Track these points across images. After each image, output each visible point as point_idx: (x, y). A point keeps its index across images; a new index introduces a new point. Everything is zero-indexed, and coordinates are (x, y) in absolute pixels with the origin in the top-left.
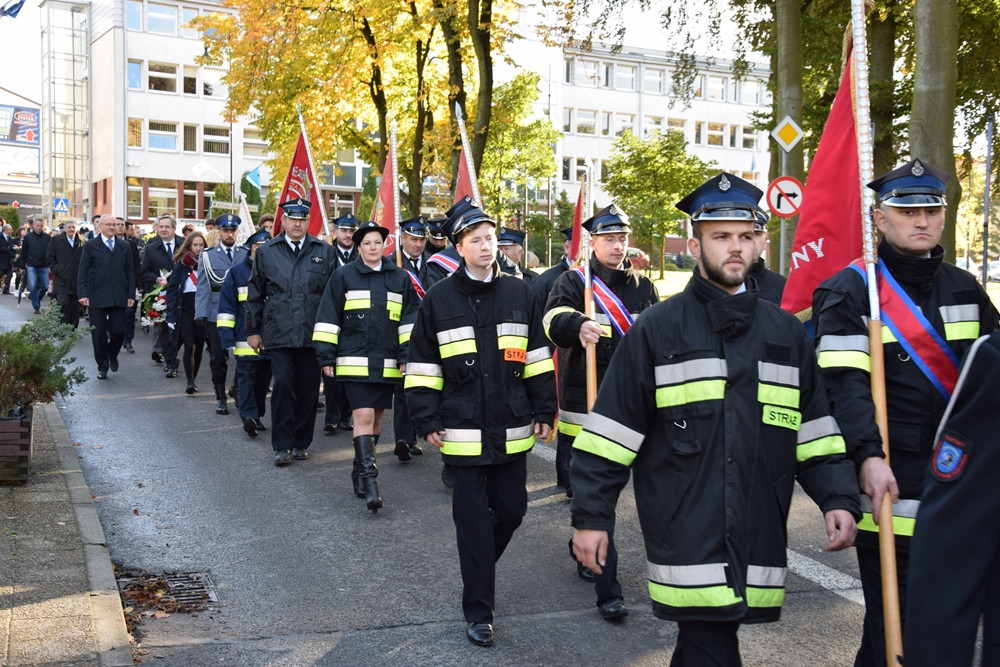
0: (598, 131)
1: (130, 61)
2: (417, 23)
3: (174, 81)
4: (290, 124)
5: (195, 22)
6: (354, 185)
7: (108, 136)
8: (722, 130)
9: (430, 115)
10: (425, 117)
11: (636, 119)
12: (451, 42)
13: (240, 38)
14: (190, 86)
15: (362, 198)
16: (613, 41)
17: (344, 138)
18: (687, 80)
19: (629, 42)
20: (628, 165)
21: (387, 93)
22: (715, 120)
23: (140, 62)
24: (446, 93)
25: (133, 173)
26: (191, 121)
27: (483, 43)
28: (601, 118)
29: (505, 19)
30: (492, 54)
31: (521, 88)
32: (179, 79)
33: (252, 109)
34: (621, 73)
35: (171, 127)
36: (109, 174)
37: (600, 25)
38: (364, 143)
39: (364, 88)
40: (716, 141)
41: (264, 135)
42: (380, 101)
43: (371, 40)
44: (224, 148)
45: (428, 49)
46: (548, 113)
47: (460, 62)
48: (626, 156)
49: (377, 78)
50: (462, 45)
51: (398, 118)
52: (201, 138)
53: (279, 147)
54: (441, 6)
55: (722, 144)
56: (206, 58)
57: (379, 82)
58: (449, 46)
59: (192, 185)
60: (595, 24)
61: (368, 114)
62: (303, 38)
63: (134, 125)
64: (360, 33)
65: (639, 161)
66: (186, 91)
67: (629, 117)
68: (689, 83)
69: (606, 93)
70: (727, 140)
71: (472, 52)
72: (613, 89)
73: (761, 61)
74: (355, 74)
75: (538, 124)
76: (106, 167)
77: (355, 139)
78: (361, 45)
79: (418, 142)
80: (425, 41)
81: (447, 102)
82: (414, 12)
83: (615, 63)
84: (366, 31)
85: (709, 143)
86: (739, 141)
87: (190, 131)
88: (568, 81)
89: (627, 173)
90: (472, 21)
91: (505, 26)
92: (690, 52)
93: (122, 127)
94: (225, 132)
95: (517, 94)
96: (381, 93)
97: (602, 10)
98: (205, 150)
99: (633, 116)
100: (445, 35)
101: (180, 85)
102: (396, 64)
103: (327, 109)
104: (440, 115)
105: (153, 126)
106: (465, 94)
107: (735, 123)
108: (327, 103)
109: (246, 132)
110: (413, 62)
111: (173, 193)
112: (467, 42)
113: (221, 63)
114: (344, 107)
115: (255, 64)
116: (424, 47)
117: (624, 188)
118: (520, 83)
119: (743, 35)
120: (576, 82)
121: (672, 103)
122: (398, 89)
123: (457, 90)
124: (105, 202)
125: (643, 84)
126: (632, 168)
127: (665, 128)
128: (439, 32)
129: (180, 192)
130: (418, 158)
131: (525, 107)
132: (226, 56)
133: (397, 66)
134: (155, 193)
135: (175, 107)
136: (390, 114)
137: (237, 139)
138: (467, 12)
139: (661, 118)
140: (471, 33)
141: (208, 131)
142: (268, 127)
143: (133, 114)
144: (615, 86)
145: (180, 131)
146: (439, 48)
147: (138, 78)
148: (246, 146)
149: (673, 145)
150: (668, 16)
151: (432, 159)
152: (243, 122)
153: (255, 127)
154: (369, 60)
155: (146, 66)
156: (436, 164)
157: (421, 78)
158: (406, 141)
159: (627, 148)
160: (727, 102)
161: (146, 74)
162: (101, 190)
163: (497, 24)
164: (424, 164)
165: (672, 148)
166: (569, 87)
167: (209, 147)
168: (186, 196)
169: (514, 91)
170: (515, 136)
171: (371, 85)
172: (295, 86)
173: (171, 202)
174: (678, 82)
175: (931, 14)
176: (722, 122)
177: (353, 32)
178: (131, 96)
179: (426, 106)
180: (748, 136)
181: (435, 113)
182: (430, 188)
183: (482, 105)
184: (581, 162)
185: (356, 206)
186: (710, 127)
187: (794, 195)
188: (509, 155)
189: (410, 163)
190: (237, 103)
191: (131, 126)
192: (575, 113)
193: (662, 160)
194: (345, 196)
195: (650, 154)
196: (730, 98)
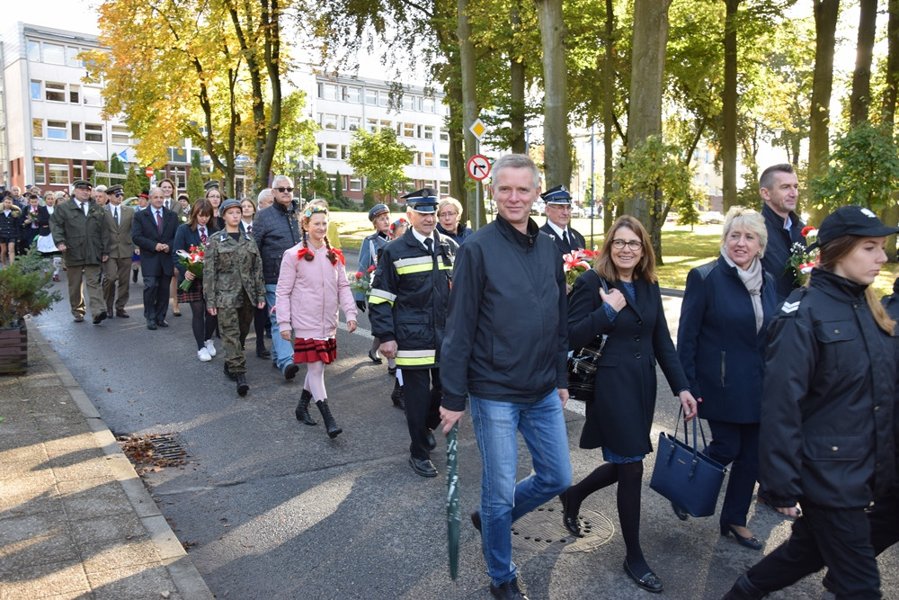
0: (339, 128)
1: (33, 81)
2: (228, 59)
3: (63, 94)
4: (147, 122)
5: (80, 55)
6: (186, 161)
7: (19, 131)
8: (413, 128)
9: (238, 116)
10: (236, 118)
11: (362, 120)
12: (254, 70)
13: (112, 66)
14: (74, 97)
15: (192, 169)
16: (352, 73)
17: (184, 131)
18: (398, 96)
19: (361, 74)
20: (362, 148)
21: (211, 102)
22: (407, 122)
23: (39, 82)
24: (252, 102)
25: (38, 155)
26: (76, 120)
27: (274, 72)
28: (340, 119)
29: (288, 56)
30: (280, 77)
31: (295, 99)
32: (67, 93)
33: (122, 114)
34: (352, 92)
35: (62, 124)
36: (21, 155)
37: (344, 62)
38: (197, 135)
39: (195, 99)
40: (407, 134)
41: (128, 129)
42: (207, 108)
43: (199, 69)
44: (98, 138)
45: (236, 75)
46: (311, 116)
47: (260, 83)
48: (361, 143)
49: (204, 93)
50: (260, 72)
51: (217, 119)
52: (83, 131)
53: (140, 136)
54: (246, 48)
55: (413, 136)
56: (86, 79)
57: (205, 96)
58: (252, 73)
59: (78, 162)
60: (340, 61)
61: (200, 116)
62: (154, 67)
63: (37, 123)
64: (191, 64)
65: (368, 145)
66: (72, 101)
67: (357, 119)
68: (399, 98)
69: (343, 104)
70: (416, 134)
71: (268, 77)
72: (347, 102)
73: (439, 87)
74: (190, 90)
75: (307, 121)
76: (19, 150)
77: (191, 131)
78: (194, 72)
79: (232, 134)
80: (234, 70)
82: (226, 52)
83: (348, 86)
84: (197, 63)
86: (423, 135)
87: (75, 127)
88: (319, 96)
89: (362, 153)
90: (267, 57)
91: (288, 60)
92: (398, 81)
93: (29, 125)
94: (99, 127)
95: (294, 101)
96: (207, 102)
97: (345, 53)
98: (87, 139)
99: (360, 118)
100: (249, 66)
101: (68, 97)
102: (217, 85)
103: (172, 112)
104: (245, 117)
105: (50, 123)
106: (263, 103)
107: (420, 124)
109: (113, 127)
110: (227, 83)
111: (66, 167)
112: (264, 70)
113: (99, 82)
114: (182, 110)
115: (122, 83)
116: (234, 74)
117: (360, 162)
118: (294, 97)
119: (429, 71)
120: (325, 97)
121: (389, 111)
122: (217, 101)
123: (258, 101)
124: (19, 173)
125: (365, 99)
126: (364, 150)
127: (379, 127)
128: (244, 64)
129: (71, 167)
130: (232, 143)
131: (298, 111)
132: (102, 77)
133: (216, 85)
134: (55, 167)
135: (63, 111)
136: (213, 116)
137: (107, 132)
138: (263, 51)
139: (376, 120)
140: (267, 65)
141: (88, 127)
142: (133, 126)
143: (37, 116)
144: (348, 100)
145: (69, 127)
146: (244, 73)
147: (39, 92)
148: (114, 136)
149: (389, 137)
150: (384, 58)
151: (241, 145)
152: (117, 119)
153: (124, 125)
154: (199, 82)
155: (44, 84)
156: (244, 147)
157: (232, 93)
159: (361, 138)
160: (415, 111)
161: (44, 90)
162: (15, 166)
163: (283, 60)
164: (236, 147)
165: (388, 138)
166: (320, 101)
167: (89, 137)
168: (75, 169)
169: (290, 102)
170: (292, 129)
171: (200, 97)
172: (150, 97)
173: (64, 173)
174: (392, 97)
175: (552, 62)
176: (412, 122)
177: (187, 64)
178: (34, 104)
179: (236, 111)
180: (428, 131)
181: (241, 116)
182: (242, 163)
183: (275, 110)
184: (328, 146)
185: (188, 174)
186: (406, 126)
187: (484, 167)
188: (289, 142)
189: (227, 147)
190: (110, 109)
191: (35, 124)
192: (324, 116)
193: (382, 145)
194: (181, 168)
195: (374, 142)
196: (417, 110)
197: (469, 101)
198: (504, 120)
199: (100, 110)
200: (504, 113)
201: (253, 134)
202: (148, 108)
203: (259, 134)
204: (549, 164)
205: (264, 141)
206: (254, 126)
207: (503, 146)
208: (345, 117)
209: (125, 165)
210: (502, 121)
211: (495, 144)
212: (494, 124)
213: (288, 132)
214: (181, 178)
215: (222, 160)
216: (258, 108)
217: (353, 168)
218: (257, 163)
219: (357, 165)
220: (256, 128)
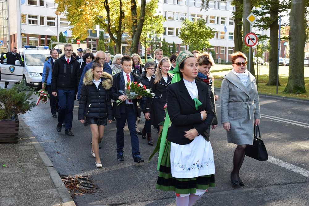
3: (36, 1)
6: (96, 36)
7: (15, 20)
8: (214, 18)
10: (122, 13)
11: (187, 15)
14: (42, 3)
15: (99, 41)
17: (96, 21)
18: (207, 1)
20: (187, 30)
21: (110, 6)
22: (212, 15)
24: (130, 6)
25: (23, 32)
26: (43, 15)
28: (176, 14)
31: (153, 4)
32: (38, 1)
33: (65, 12)
35: (36, 17)
36: (16, 32)
38: (102, 23)
39: (102, 4)
40: (212, 22)
41: (69, 20)
42: (108, 9)
44: (52, 24)
46: (161, 13)
48: (186, 27)
51: (113, 14)
52: (46, 21)
53: (74, 24)
55: (214, 23)
57: (107, 2)
59: (43, 36)
61: (104, 13)
63: (23, 16)
65: (190, 28)
66: (40, 5)
67: (185, 14)
68: (207, 3)
69: (177, 6)
70: (216, 22)
72: (179, 5)
75: (158, 16)
76: (14, 31)
77: (99, 21)
79: (120, 23)
81: (130, 9)
85: (210, 23)
86: (220, 22)
87: (42, 18)
88: (165, 2)
89: (187, 32)
93: (20, 17)
94: (54, 19)
95: (152, 6)
96: (108, 6)
98: (47, 25)
99: (186, 14)
101: (38, 3)
103: (90, 11)
104: (127, 13)
105: (30, 16)
106: (136, 6)
107: (218, 16)
108: (91, 9)
109: (61, 19)
111: (37, 39)
114: (96, 10)
117: (186, 37)
118: (152, 3)
120: (168, 3)
121: (202, 9)
122: (112, 5)
123: (134, 4)
124: (14, 42)
125: (189, 3)
126: (188, 31)
127: (196, 18)
129: (39, 39)
130: (120, 27)
131: (154, 10)
134: (32, 39)
136: (111, 13)
137: (57, 21)
139: (195, 15)
141: (48, 18)
142: (70, 17)
143: (23, 12)
144: (180, 4)
145: (39, 18)
148: (61, 23)
151: (124, 28)
152: (63, 15)
153: (65, 17)
156: (126, 29)
158: (115, 22)
159: (186, 24)
160: (216, 9)
162: (13, 38)
164: (122, 29)
165: (201, 24)
166: (165, 4)
167: (49, 24)
168: (41, 40)
169: (150, 5)
170: (151, 20)
171: (104, 3)
173: (36, 42)
174: (204, 2)
176: (214, 15)
178: (22, 6)
179: (122, 10)
180: (223, 20)
181: (125, 12)
182: (125, 38)
183: (142, 10)
184: (169, 29)
185: (97, 43)
186: (211, 17)
187: (254, 39)
188: (149, 27)
189: (117, 29)
190: (60, 9)
191: (22, 17)
192: (168, 13)
193: (198, 28)
194: (94, 40)
195: (194, 26)
196: (217, 8)
197: (247, 3)
198: (266, 13)
199: (55, 10)
200: (266, 9)
201: (131, 23)
202: (78, 9)
203: (134, 22)
204: (292, 37)
205: (136, 26)
206: (131, 18)
207: (265, 27)
208: (178, 13)
209: (66, 38)
210: (264, 14)
211: (260, 26)
212: (260, 15)
213: (148, 22)
214: (94, 45)
215: (115, 36)
216: (134, 8)
217: (182, 41)
218: (132, 38)
219: (184, 39)
220: (133, 19)
